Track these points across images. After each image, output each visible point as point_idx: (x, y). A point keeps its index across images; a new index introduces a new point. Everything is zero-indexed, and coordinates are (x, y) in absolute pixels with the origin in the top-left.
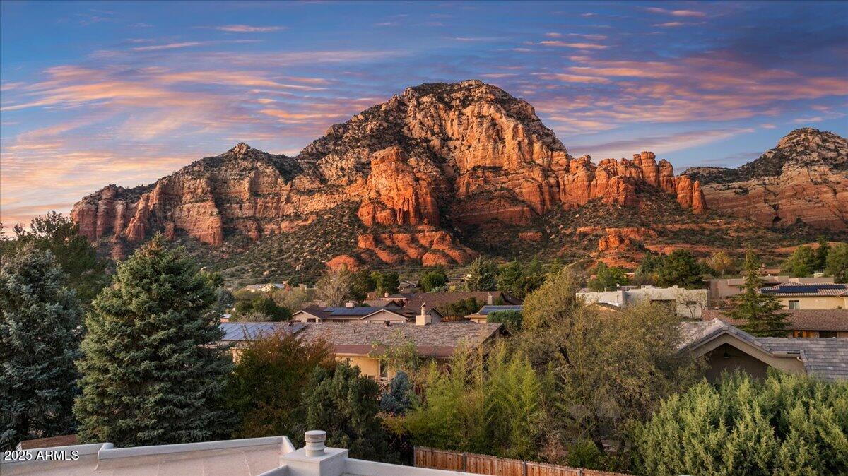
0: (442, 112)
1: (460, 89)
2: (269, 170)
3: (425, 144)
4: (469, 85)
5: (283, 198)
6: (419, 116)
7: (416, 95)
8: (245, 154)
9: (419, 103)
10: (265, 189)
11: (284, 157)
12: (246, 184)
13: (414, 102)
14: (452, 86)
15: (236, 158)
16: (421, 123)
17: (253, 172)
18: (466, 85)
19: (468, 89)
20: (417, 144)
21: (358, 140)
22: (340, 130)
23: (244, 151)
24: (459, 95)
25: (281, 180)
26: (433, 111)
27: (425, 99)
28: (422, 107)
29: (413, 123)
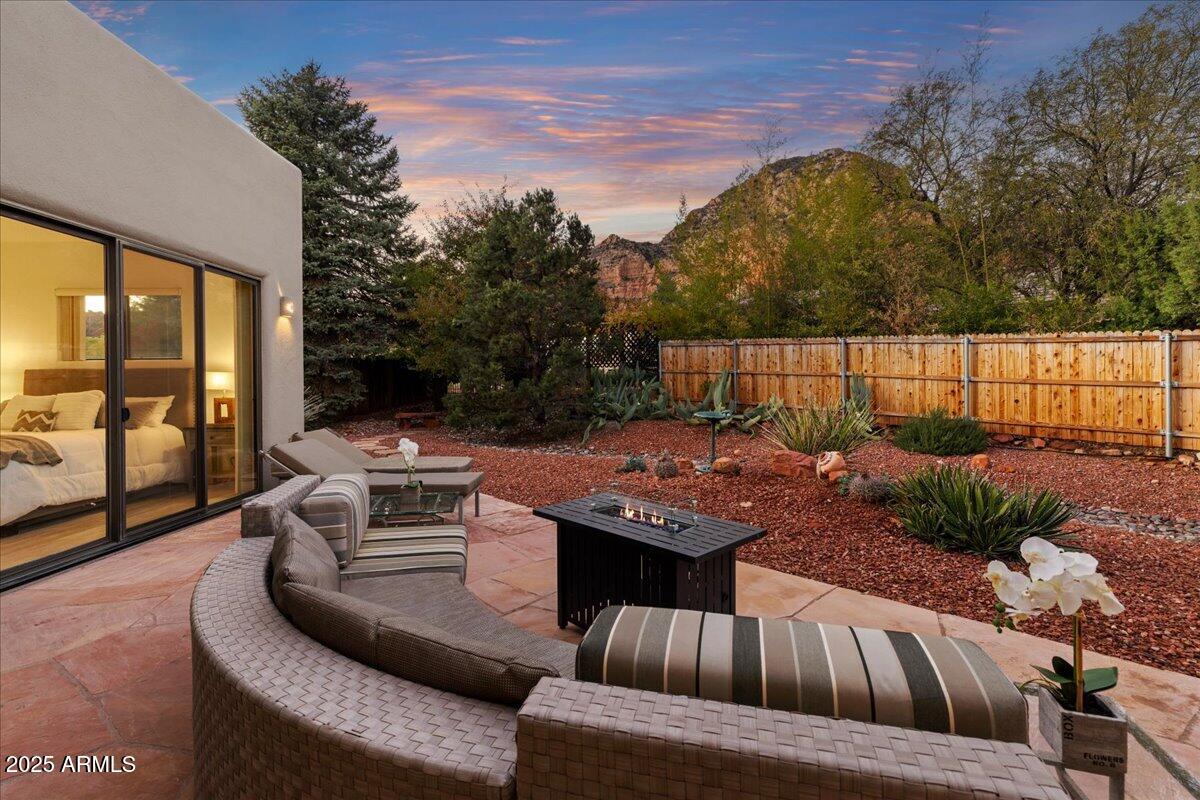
0: (799, 187)
1: (818, 160)
2: (636, 257)
3: (781, 220)
4: (829, 155)
5: (649, 280)
6: (775, 193)
7: (772, 171)
8: (615, 244)
9: (775, 180)
10: (633, 273)
11: (648, 244)
12: (617, 270)
13: (771, 179)
14: (812, 156)
15: (608, 249)
16: (778, 199)
17: (622, 260)
18: (826, 155)
19: (826, 159)
20: (774, 220)
21: (715, 222)
22: (699, 215)
23: (614, 241)
24: (818, 166)
25: (646, 265)
26: (790, 185)
27: (781, 175)
28: (778, 183)
29: (771, 201)
